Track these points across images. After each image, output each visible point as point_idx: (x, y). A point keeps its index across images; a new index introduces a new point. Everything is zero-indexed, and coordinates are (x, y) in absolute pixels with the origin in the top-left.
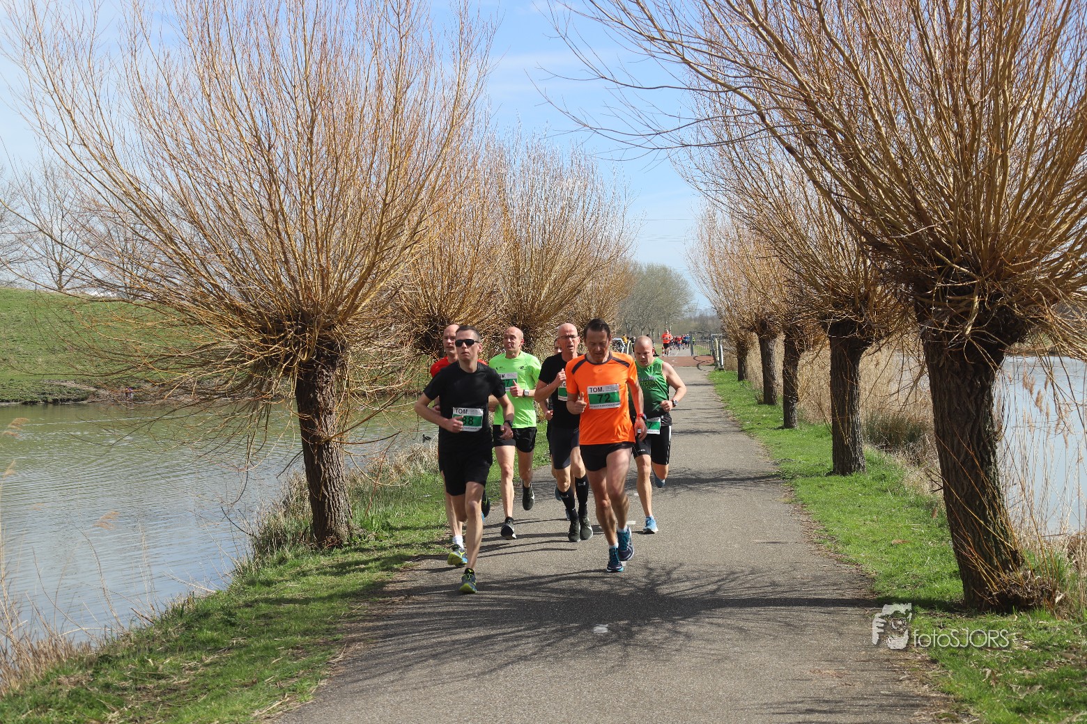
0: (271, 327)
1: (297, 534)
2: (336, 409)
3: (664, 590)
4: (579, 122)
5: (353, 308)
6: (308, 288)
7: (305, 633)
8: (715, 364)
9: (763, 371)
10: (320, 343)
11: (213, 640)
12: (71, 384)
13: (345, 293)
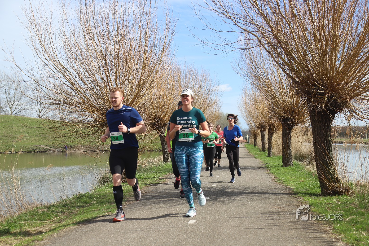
3: (227, 190)
8: (247, 142)
9: (262, 141)
12: (42, 146)
13: (129, 102)
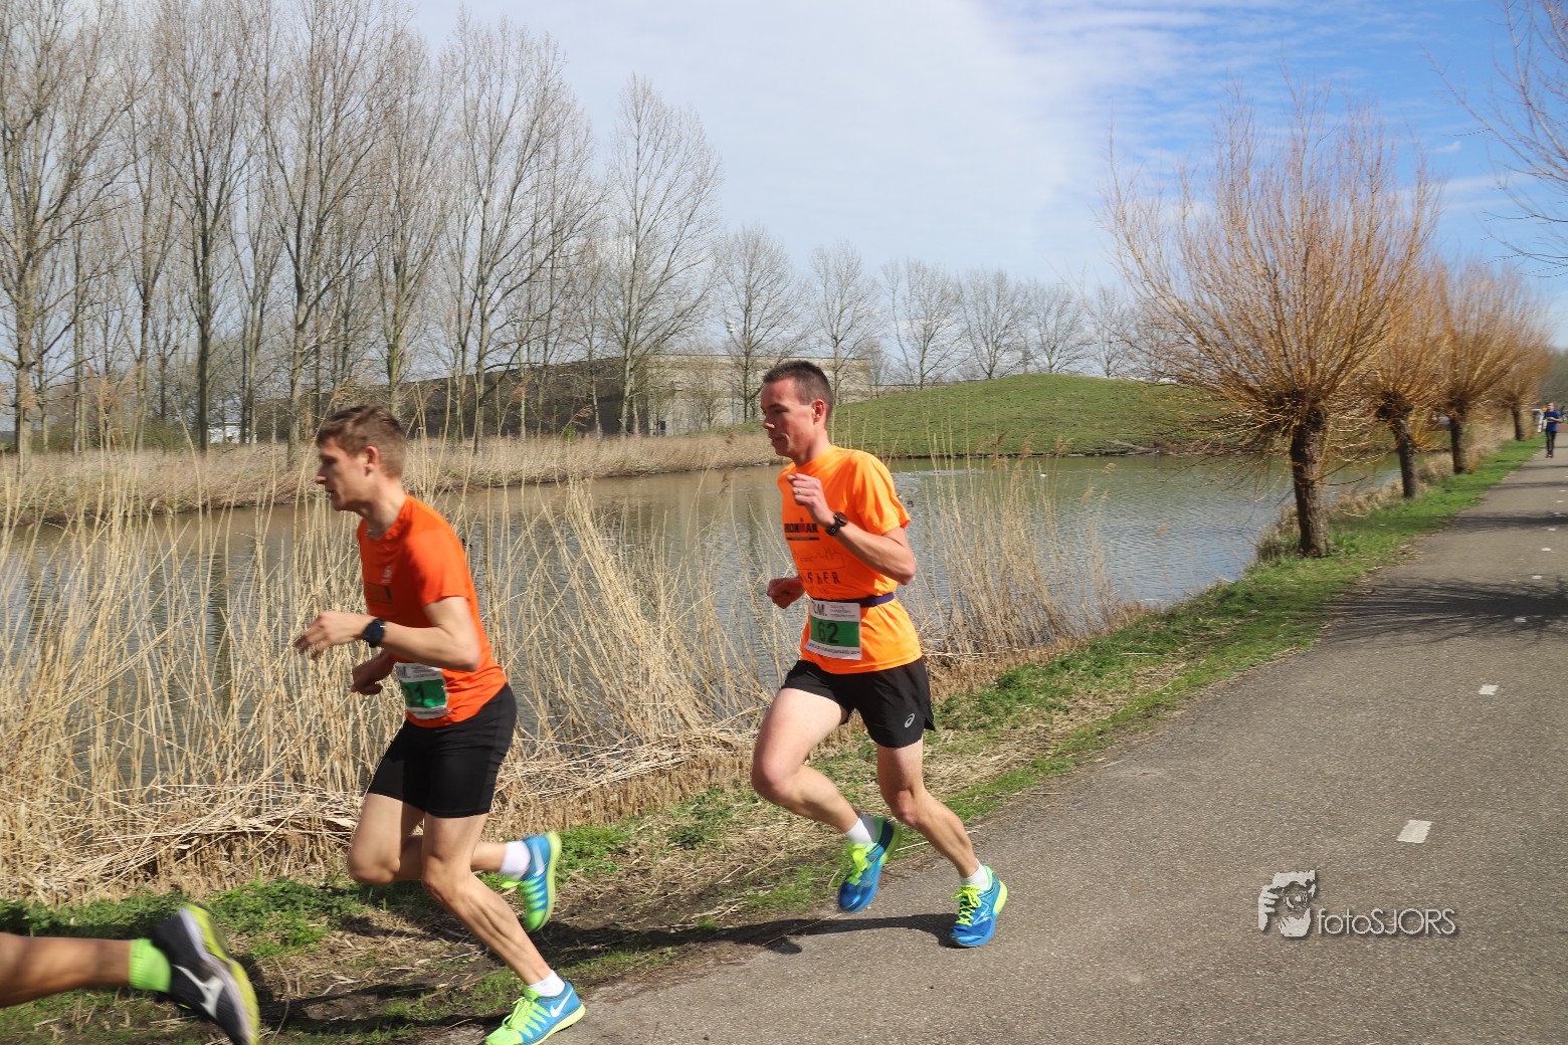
0: (1275, 402)
1: (1288, 547)
2: (1320, 459)
4: (1516, 250)
5: (1333, 388)
6: (1301, 374)
7: (1302, 610)
10: (1309, 413)
11: (1239, 611)
12: (1117, 442)
13: (1328, 377)
